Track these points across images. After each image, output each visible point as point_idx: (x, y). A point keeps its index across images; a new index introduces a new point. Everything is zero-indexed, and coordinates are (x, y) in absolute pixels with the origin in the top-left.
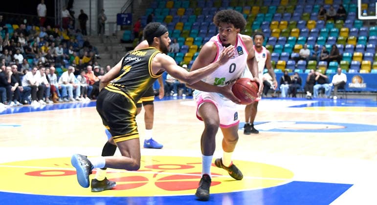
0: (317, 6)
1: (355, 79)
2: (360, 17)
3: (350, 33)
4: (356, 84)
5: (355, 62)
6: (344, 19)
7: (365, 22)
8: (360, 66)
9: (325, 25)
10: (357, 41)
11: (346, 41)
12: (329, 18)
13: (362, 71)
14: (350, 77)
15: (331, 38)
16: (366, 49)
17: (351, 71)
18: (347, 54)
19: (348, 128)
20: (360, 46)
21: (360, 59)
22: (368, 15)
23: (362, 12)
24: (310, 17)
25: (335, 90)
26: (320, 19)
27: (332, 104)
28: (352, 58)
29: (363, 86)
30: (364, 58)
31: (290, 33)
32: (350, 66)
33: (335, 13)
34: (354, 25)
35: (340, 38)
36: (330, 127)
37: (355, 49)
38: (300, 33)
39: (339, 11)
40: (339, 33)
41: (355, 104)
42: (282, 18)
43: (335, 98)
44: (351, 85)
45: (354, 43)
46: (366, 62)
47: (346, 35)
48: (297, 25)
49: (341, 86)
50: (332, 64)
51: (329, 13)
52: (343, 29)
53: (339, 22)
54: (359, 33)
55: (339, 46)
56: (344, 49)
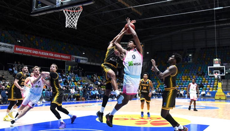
0: (196, 72)
1: (208, 93)
2: (209, 75)
3: (206, 79)
4: (208, 94)
5: (208, 88)
6: (204, 75)
7: (210, 76)
9: (198, 77)
10: (208, 82)
11: (205, 82)
12: (199, 75)
13: (210, 91)
14: (206, 92)
15: (200, 81)
16: (211, 84)
17: (207, 91)
18: (205, 86)
19: (207, 108)
20: (209, 83)
22: (211, 74)
24: (194, 75)
25: (202, 96)
26: (197, 75)
27: (201, 101)
28: (207, 87)
29: (210, 95)
31: (188, 79)
32: (206, 89)
33: (201, 74)
34: (207, 77)
35: (203, 81)
36: (201, 107)
37: (207, 84)
39: (202, 73)
40: (203, 79)
41: (208, 101)
42: (185, 75)
43: (202, 98)
44: (207, 95)
45: (207, 82)
46: (211, 88)
47: (205, 80)
48: (190, 77)
49: (204, 95)
50: (201, 88)
51: (199, 73)
52: (204, 78)
53: (202, 76)
54: (208, 79)
55: (203, 83)
56: (204, 84)
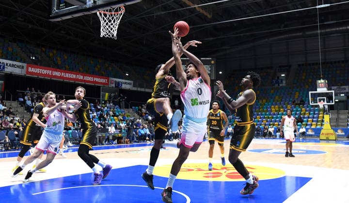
0: (291, 99)
1: (309, 130)
2: (311, 104)
3: (306, 110)
4: (310, 132)
5: (309, 123)
6: (303, 104)
7: (312, 106)
8: (311, 125)
9: (295, 107)
10: (310, 114)
11: (305, 114)
12: (296, 104)
13: (312, 127)
14: (307, 130)
15: (298, 113)
16: (313, 117)
17: (307, 127)
18: (305, 120)
19: (308, 152)
20: (311, 116)
21: (311, 122)
22: (314, 103)
23: (311, 102)
24: (288, 104)
25: (301, 135)
26: (293, 105)
27: (300, 141)
28: (308, 121)
29: (313, 133)
30: (313, 121)
31: (280, 111)
32: (307, 125)
33: (299, 102)
34: (308, 107)
35: (302, 113)
36: (300, 152)
37: (309, 117)
38: (284, 111)
39: (301, 101)
40: (301, 110)
41: (309, 141)
42: (276, 104)
43: (301, 138)
44: (308, 133)
45: (308, 115)
46: (314, 123)
47: (304, 111)
48: (283, 107)
49: (303, 134)
50: (299, 124)
51: (296, 102)
52: (303, 109)
53: (301, 106)
54: (310, 110)
55: (302, 116)
56: (304, 118)
